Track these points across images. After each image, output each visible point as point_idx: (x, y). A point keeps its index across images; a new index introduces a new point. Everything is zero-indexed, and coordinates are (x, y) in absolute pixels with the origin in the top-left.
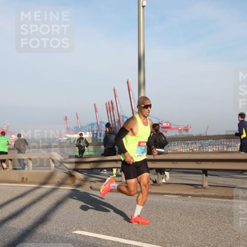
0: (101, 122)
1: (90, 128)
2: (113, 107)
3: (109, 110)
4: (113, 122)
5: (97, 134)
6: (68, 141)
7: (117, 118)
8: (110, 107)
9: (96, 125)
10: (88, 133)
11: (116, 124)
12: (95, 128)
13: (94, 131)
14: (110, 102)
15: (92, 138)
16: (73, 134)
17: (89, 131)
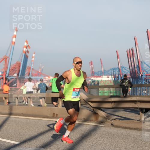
0: (122, 67)
1: (112, 72)
2: (133, 54)
3: (129, 56)
4: (133, 67)
5: (118, 77)
6: (93, 83)
7: (136, 63)
8: (131, 54)
9: (117, 70)
10: (110, 76)
11: (136, 69)
12: (117, 73)
13: (115, 75)
14: (131, 50)
15: (114, 81)
16: (97, 77)
17: (111, 75)
